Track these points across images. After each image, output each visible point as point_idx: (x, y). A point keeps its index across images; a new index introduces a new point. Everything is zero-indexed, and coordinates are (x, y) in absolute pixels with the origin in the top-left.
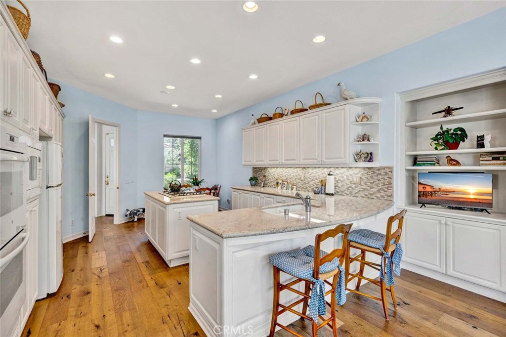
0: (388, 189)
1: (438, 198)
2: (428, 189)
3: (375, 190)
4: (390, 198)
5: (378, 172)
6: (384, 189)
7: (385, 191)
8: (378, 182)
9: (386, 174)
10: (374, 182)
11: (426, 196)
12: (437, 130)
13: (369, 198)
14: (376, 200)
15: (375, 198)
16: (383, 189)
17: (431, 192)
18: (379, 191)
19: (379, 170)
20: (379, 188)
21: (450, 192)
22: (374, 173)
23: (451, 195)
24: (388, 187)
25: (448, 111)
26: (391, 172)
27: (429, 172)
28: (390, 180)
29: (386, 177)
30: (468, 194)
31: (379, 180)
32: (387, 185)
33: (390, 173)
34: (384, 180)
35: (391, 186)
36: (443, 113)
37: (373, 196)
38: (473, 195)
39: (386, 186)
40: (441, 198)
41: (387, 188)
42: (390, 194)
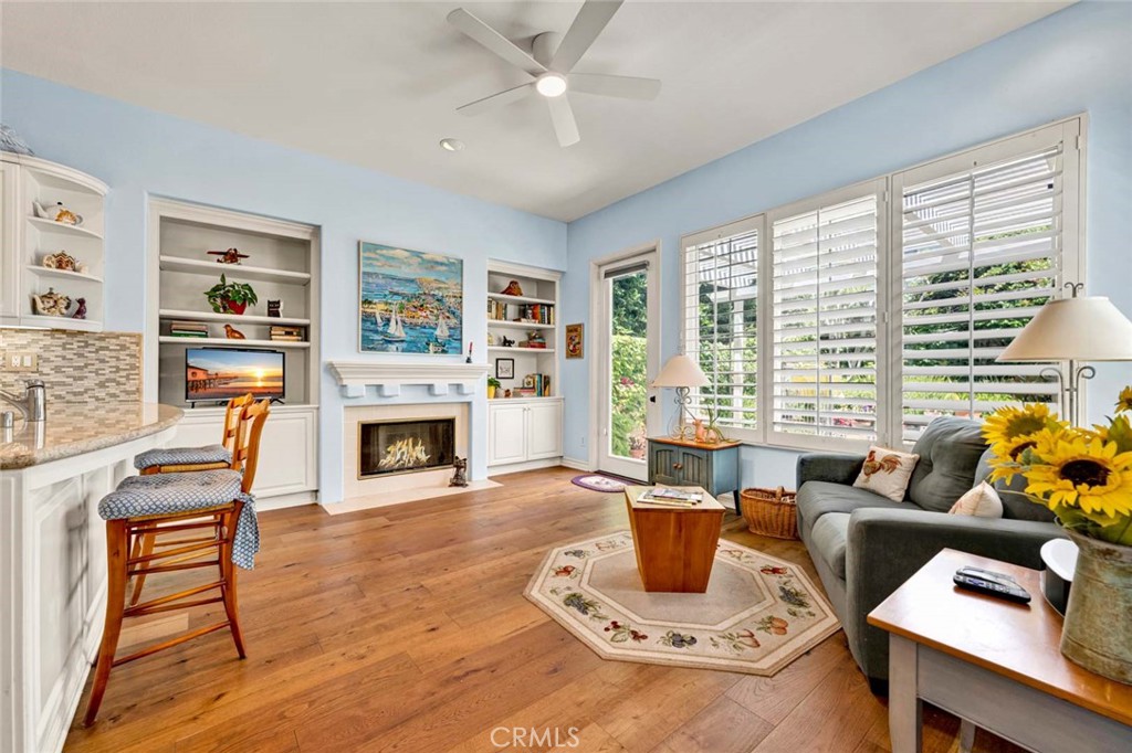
0: (128, 379)
1: (214, 390)
2: (201, 376)
3: (90, 382)
4: (133, 397)
5: (98, 344)
6: (118, 379)
7: (118, 383)
8: (98, 365)
9: (123, 347)
10: (86, 366)
11: (197, 389)
12: (217, 280)
13: (68, 402)
14: (92, 404)
15: (88, 400)
16: (114, 380)
17: (204, 381)
18: (102, 385)
19: (101, 339)
20: (102, 378)
21: (231, 378)
22: (87, 345)
23: (232, 384)
24: (128, 375)
25: (232, 257)
26: (138, 344)
27: (204, 348)
28: (132, 361)
29: (122, 355)
30: (255, 380)
31: (103, 361)
32: (125, 370)
33: (133, 347)
34: (118, 359)
35: (136, 372)
36: (221, 257)
37: (86, 397)
38: (262, 380)
39: (124, 373)
40: (218, 390)
41: (127, 377)
42: (134, 389)
